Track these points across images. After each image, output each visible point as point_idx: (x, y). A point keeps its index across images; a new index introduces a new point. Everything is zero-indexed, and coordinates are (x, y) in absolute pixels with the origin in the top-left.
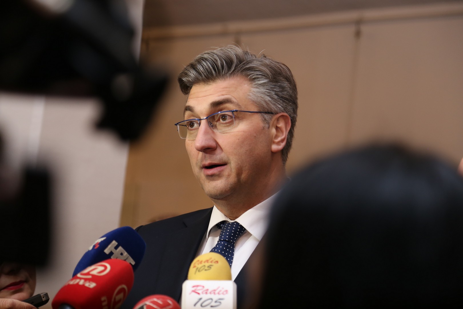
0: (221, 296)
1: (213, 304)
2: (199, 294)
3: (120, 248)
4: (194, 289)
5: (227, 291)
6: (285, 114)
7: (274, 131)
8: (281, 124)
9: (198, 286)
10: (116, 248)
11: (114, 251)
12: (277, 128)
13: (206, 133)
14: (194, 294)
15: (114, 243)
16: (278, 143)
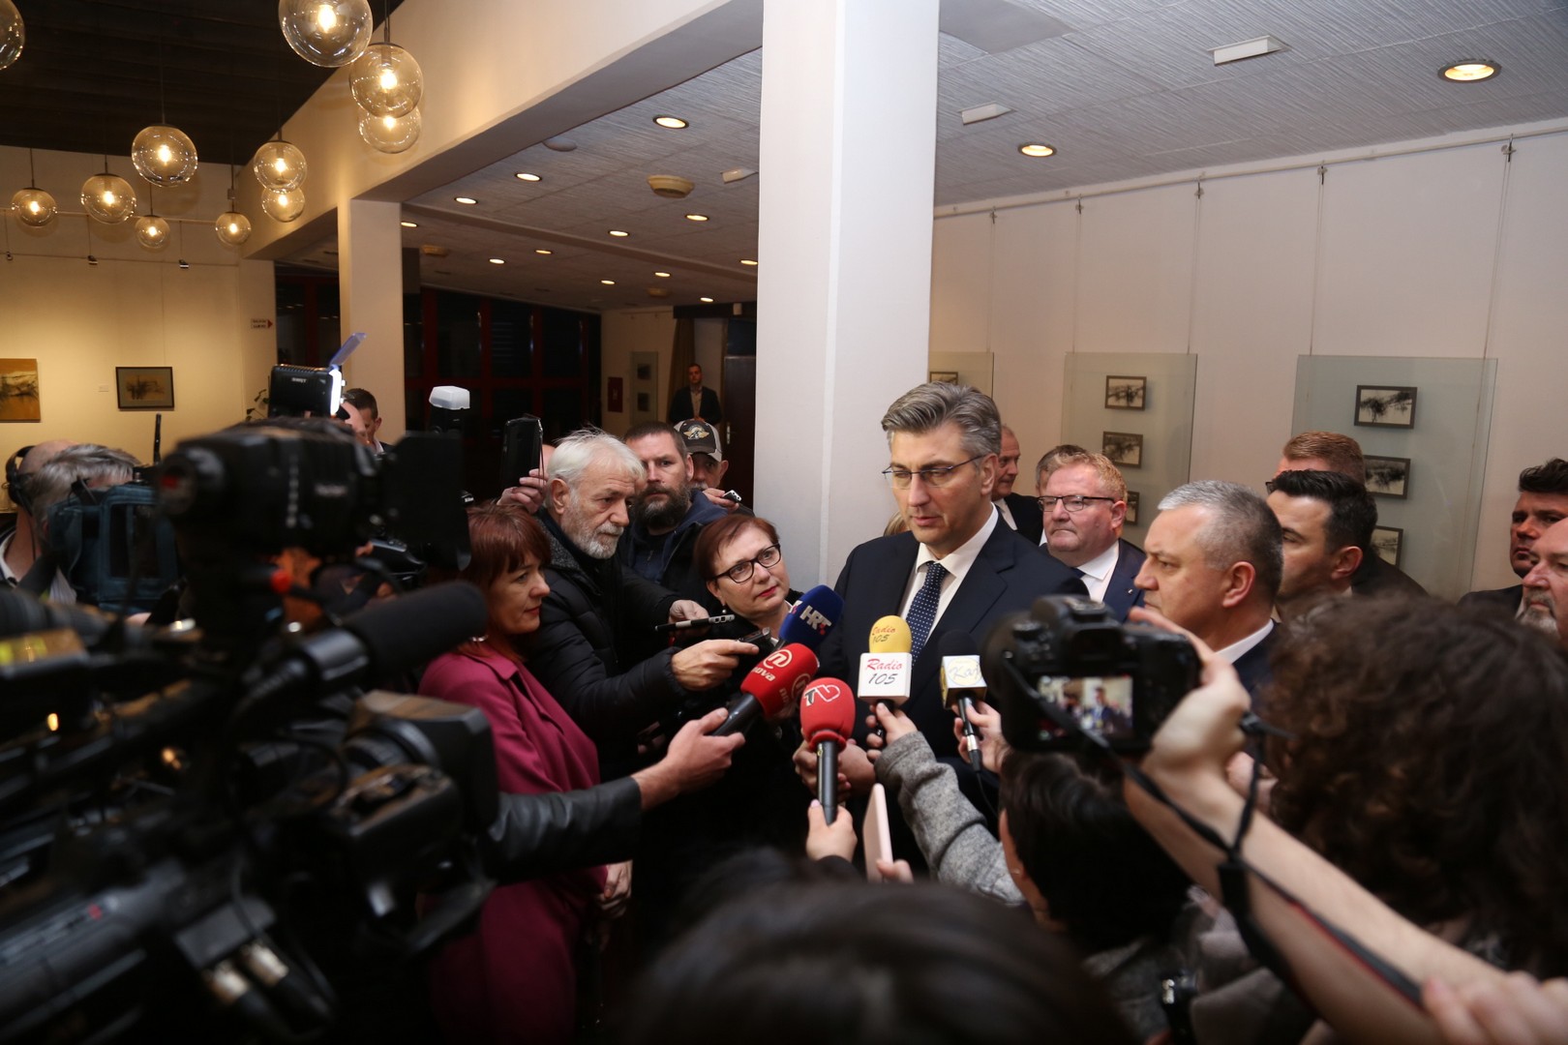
0: (895, 672)
1: (887, 680)
2: (874, 668)
3: (816, 612)
4: (869, 663)
5: (900, 665)
6: (994, 454)
7: (983, 474)
8: (989, 465)
9: (873, 660)
10: (811, 612)
11: (810, 616)
12: (986, 470)
13: (919, 487)
14: (869, 669)
15: (809, 608)
16: (987, 486)
